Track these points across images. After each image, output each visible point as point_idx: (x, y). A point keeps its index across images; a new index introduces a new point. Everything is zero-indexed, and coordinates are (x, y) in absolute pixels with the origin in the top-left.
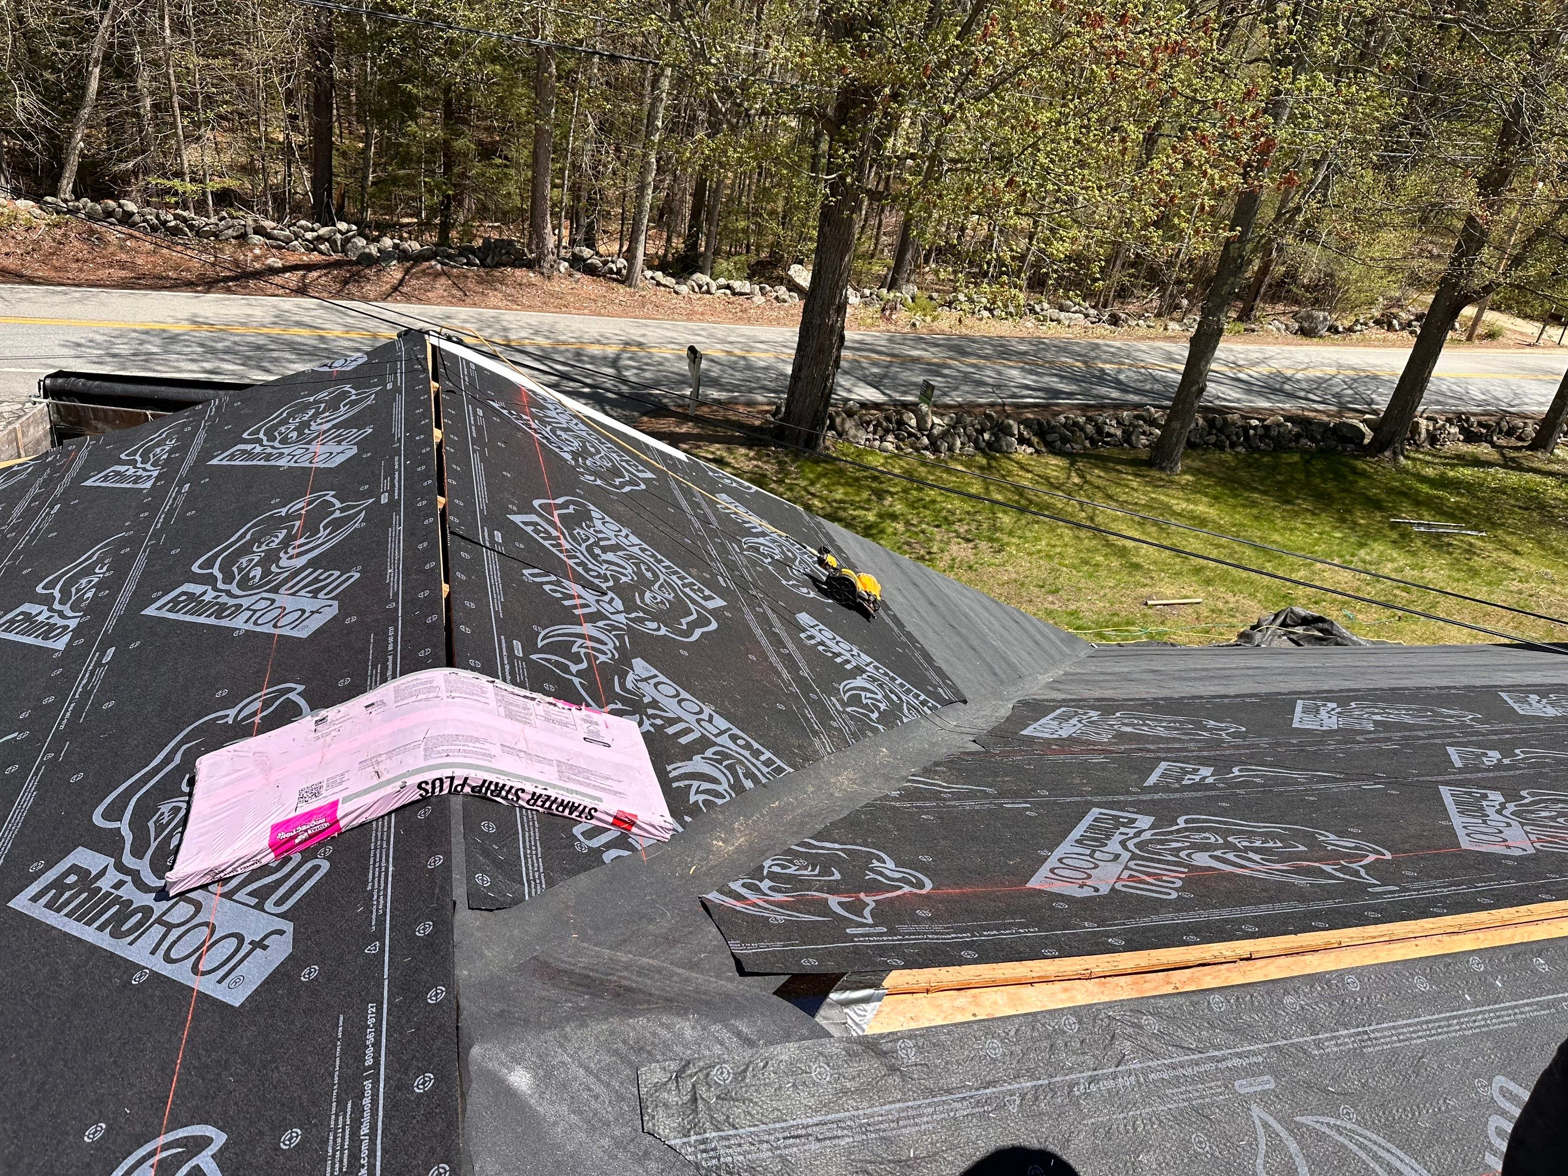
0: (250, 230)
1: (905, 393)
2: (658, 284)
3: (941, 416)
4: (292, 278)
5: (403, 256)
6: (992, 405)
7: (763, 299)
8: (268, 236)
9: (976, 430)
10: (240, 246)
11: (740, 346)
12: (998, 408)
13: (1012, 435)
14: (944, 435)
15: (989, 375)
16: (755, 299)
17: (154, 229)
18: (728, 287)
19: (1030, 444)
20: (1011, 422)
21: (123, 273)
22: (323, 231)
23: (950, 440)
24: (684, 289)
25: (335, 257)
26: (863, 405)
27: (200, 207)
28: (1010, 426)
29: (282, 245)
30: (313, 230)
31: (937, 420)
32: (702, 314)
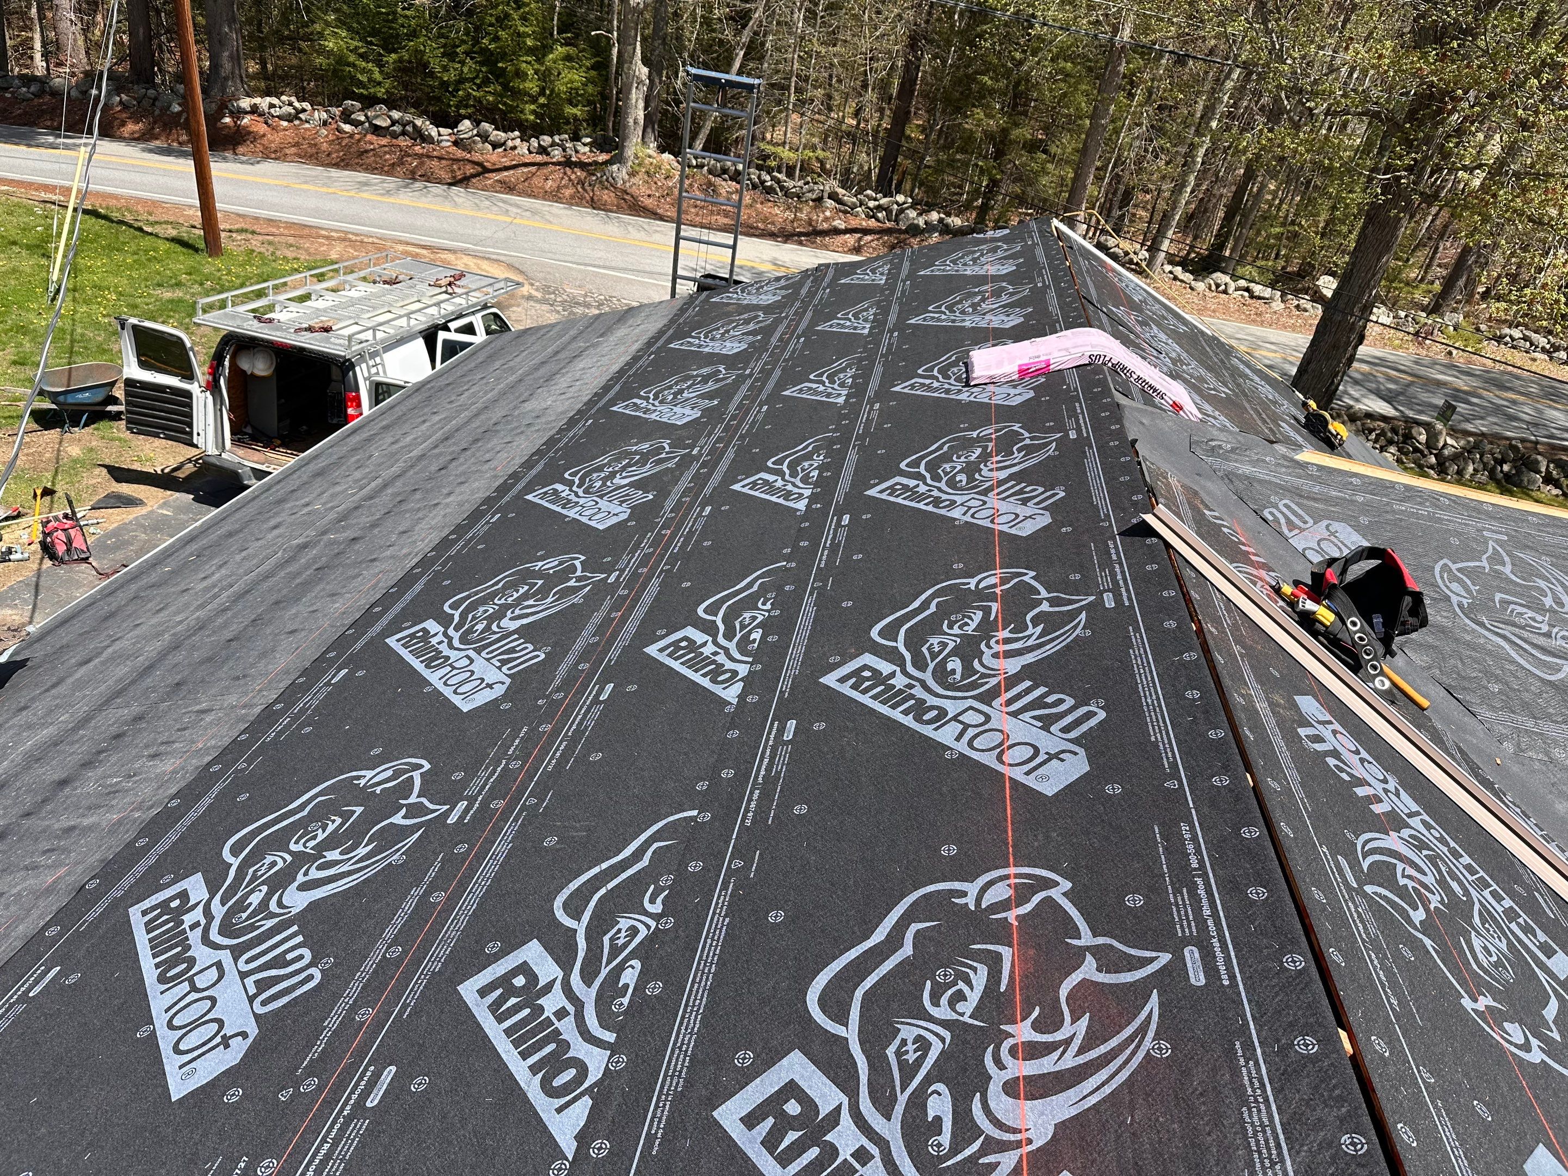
0: (826, 195)
1: (1420, 412)
2: (1175, 278)
3: (1456, 439)
4: (850, 239)
5: (945, 229)
6: (1523, 440)
7: (1282, 306)
8: (839, 202)
9: (1495, 459)
10: (815, 208)
11: (1246, 343)
12: (1529, 445)
13: (1539, 472)
14: (1455, 457)
15: (1527, 411)
16: (1274, 304)
17: (755, 187)
18: (1247, 289)
19: (1557, 485)
20: (1540, 458)
21: (726, 221)
22: (884, 201)
23: (1462, 464)
24: (1200, 286)
25: (888, 225)
26: (1369, 415)
27: (790, 173)
28: (1537, 462)
29: (846, 210)
30: (875, 199)
31: (1450, 441)
32: (1214, 311)
